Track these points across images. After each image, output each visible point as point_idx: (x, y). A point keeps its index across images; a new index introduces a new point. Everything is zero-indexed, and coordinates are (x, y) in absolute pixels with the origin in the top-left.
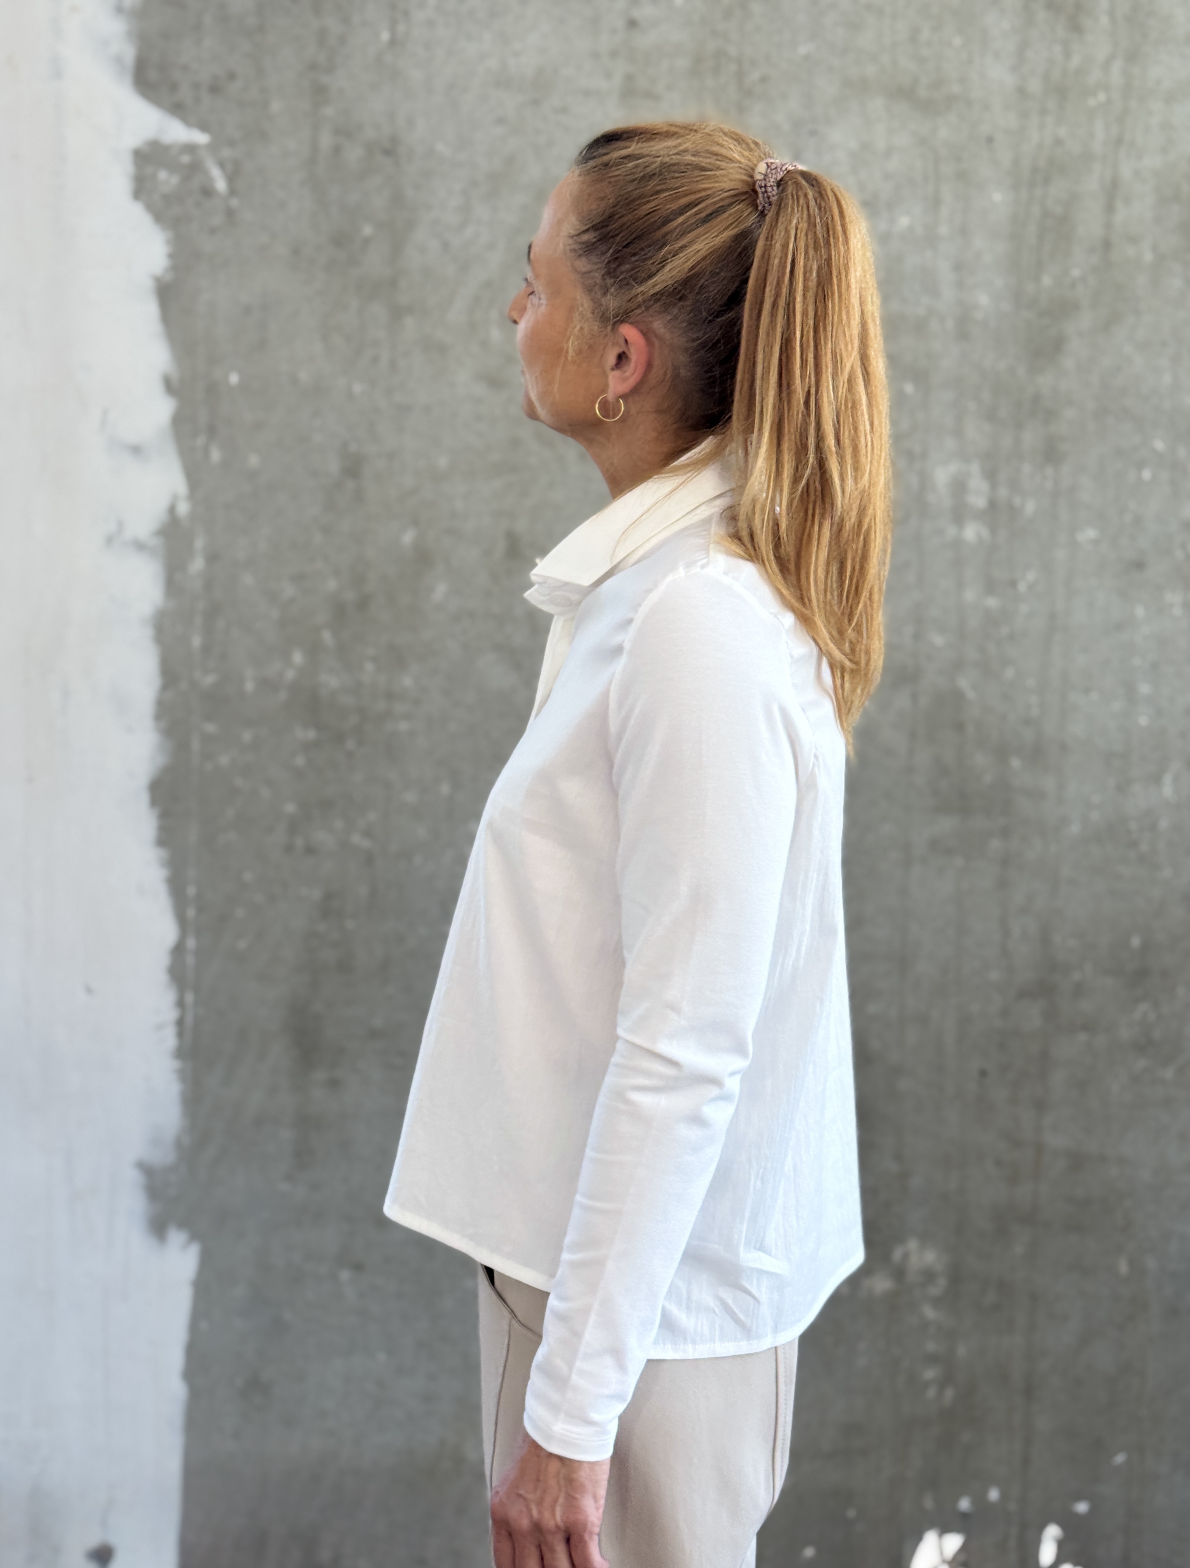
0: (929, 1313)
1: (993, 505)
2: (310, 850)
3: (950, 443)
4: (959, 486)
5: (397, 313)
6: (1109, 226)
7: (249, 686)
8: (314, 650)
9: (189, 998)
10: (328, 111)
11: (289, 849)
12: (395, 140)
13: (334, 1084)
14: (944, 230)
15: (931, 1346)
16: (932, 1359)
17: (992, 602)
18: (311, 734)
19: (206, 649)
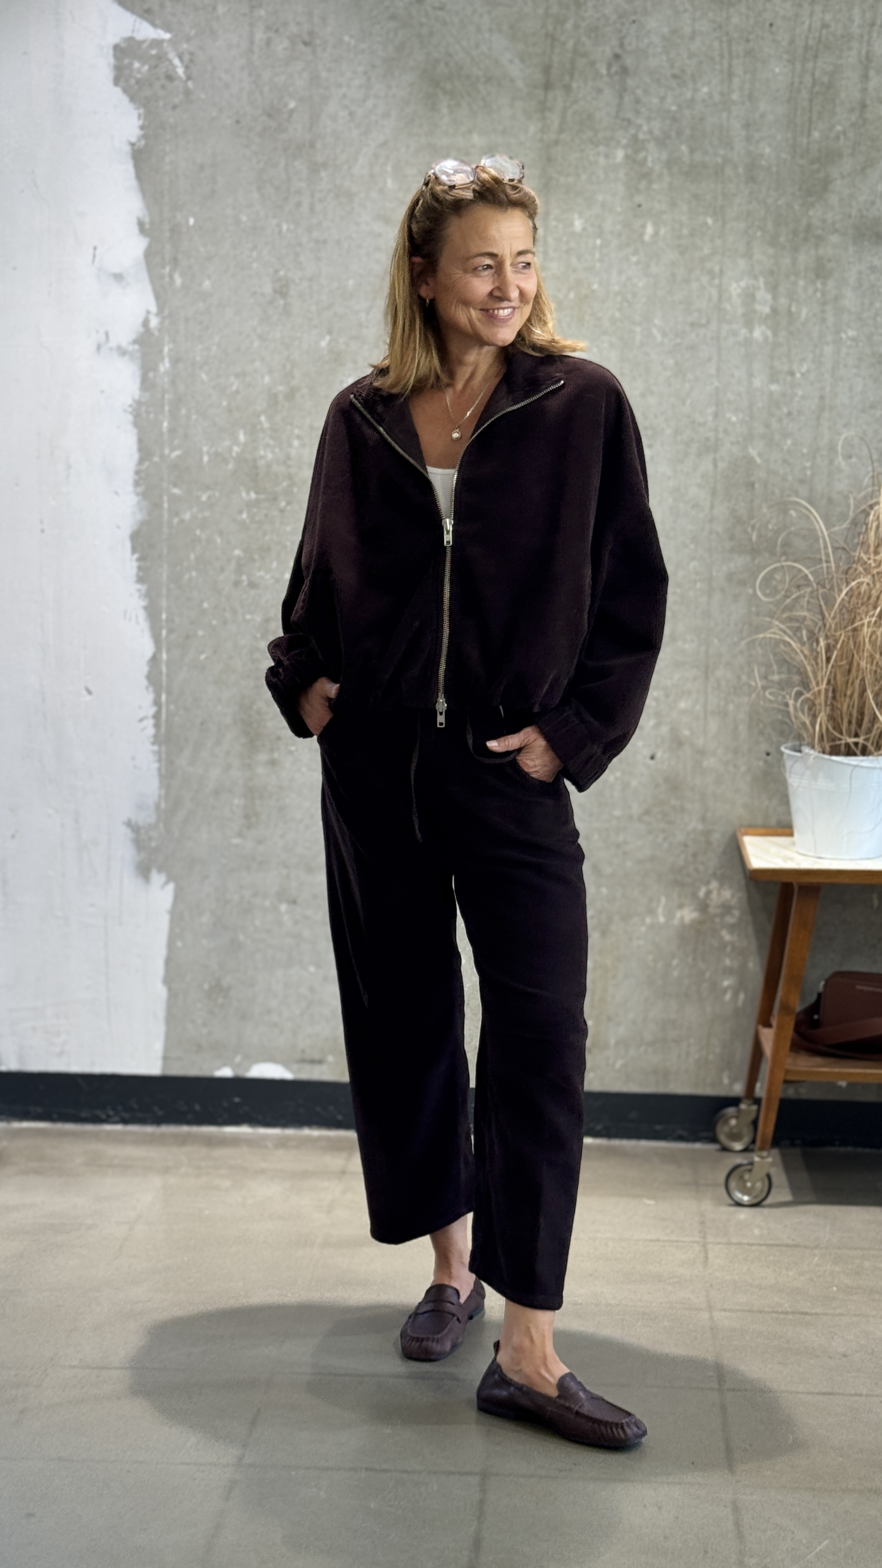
0: (727, 936)
1: (774, 311)
2: (252, 585)
3: (742, 264)
4: (749, 297)
5: (315, 168)
6: (864, 90)
7: (206, 459)
8: (253, 430)
9: (164, 697)
10: (262, 13)
11: (237, 584)
12: (311, 33)
13: (273, 763)
14: (735, 97)
15: (728, 962)
16: (729, 971)
17: (774, 387)
18: (253, 495)
19: (172, 431)
